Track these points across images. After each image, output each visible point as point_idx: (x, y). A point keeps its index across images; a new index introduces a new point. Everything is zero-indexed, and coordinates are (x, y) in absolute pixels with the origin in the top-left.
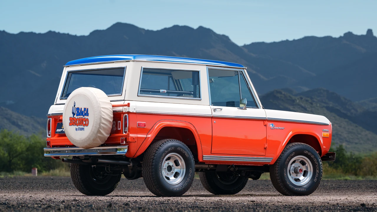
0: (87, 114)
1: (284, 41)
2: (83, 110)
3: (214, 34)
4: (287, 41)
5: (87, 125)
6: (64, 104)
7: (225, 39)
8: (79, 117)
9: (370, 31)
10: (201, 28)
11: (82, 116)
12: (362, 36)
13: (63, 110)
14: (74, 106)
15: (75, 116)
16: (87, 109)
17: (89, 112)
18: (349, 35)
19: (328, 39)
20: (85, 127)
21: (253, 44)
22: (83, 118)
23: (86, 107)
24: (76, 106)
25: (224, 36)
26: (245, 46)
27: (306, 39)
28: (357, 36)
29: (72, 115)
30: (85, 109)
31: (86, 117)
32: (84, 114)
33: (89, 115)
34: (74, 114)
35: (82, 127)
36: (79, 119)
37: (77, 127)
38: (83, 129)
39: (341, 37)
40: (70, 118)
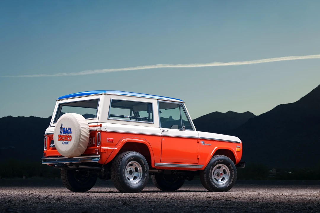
0: (70, 132)
2: (68, 129)
5: (70, 140)
6: (54, 126)
8: (65, 134)
11: (67, 134)
13: (54, 131)
14: (62, 127)
15: (62, 134)
16: (71, 128)
17: (72, 131)
20: (69, 142)
22: (68, 135)
23: (70, 127)
24: (63, 127)
29: (60, 134)
30: (69, 128)
31: (70, 134)
32: (68, 132)
33: (72, 133)
34: (61, 132)
35: (67, 142)
36: (64, 136)
37: (63, 142)
38: (67, 143)
40: (59, 135)
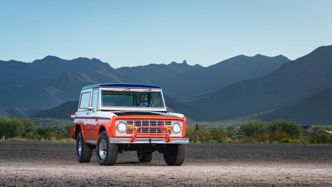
1: (139, 66)
3: (101, 62)
4: (140, 66)
7: (107, 65)
9: (185, 62)
10: (94, 59)
12: (181, 64)
18: (173, 63)
19: (162, 66)
21: (122, 68)
25: (106, 63)
26: (118, 69)
27: (151, 65)
28: (178, 64)
39: (169, 64)
